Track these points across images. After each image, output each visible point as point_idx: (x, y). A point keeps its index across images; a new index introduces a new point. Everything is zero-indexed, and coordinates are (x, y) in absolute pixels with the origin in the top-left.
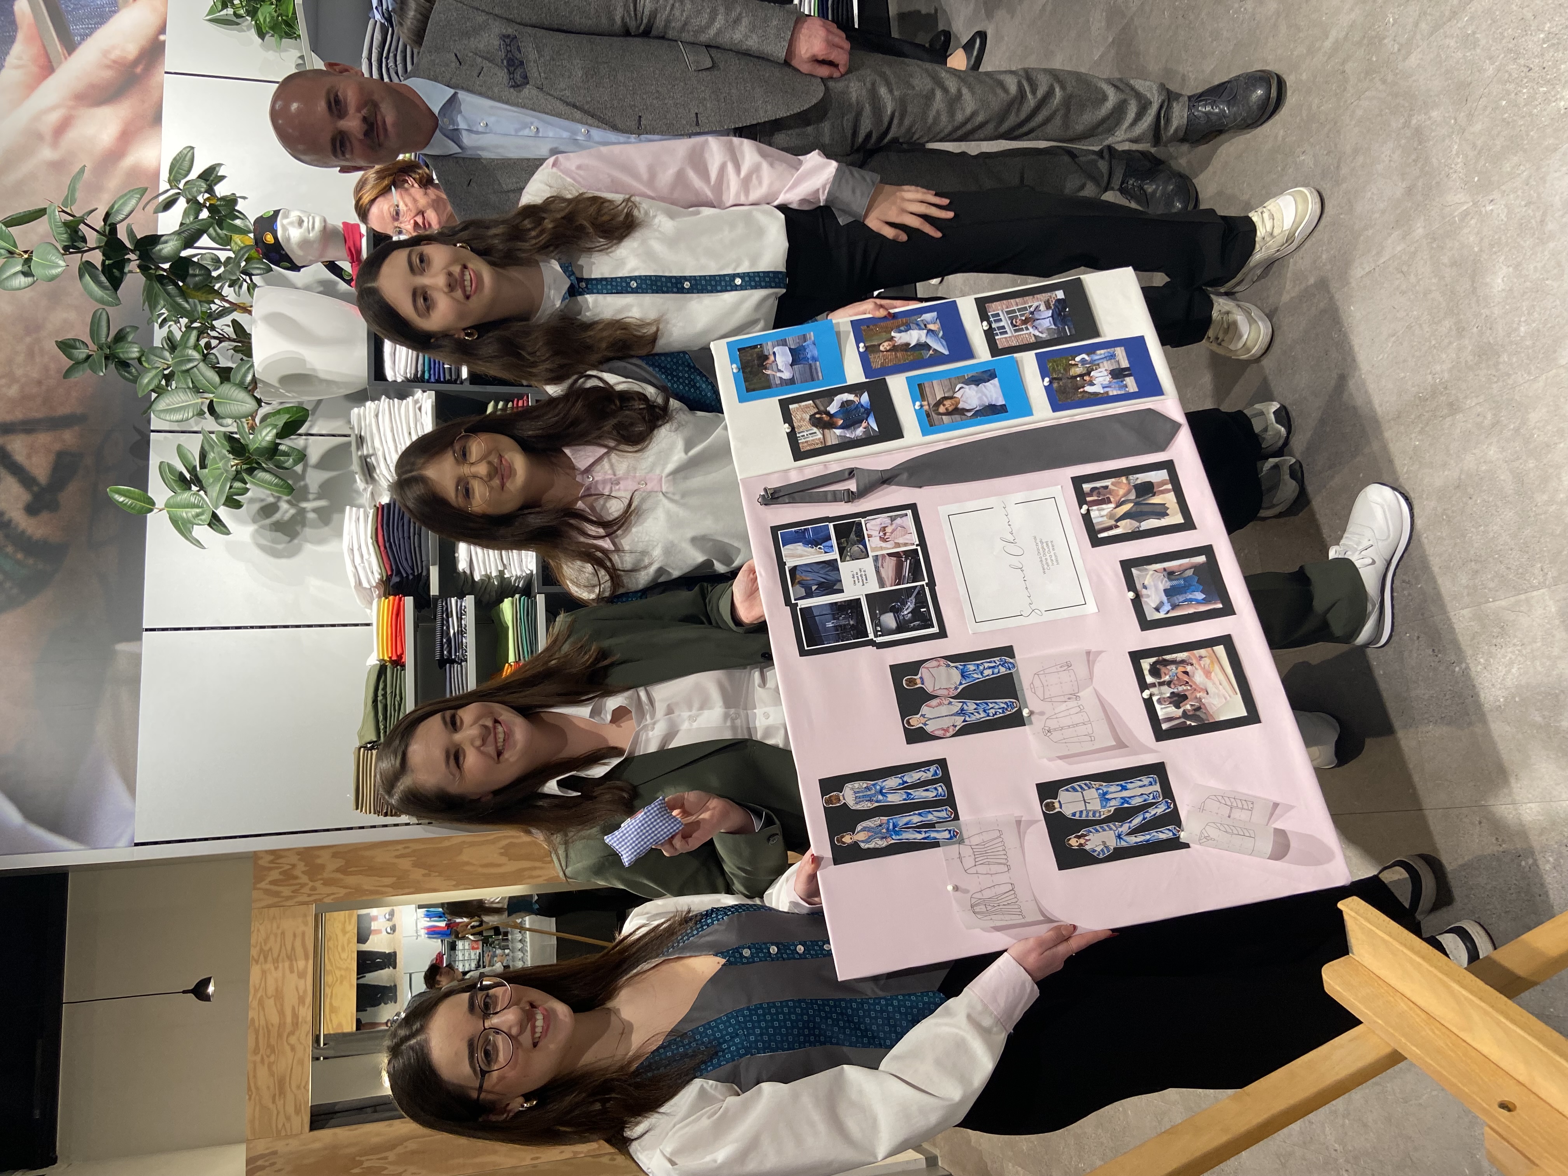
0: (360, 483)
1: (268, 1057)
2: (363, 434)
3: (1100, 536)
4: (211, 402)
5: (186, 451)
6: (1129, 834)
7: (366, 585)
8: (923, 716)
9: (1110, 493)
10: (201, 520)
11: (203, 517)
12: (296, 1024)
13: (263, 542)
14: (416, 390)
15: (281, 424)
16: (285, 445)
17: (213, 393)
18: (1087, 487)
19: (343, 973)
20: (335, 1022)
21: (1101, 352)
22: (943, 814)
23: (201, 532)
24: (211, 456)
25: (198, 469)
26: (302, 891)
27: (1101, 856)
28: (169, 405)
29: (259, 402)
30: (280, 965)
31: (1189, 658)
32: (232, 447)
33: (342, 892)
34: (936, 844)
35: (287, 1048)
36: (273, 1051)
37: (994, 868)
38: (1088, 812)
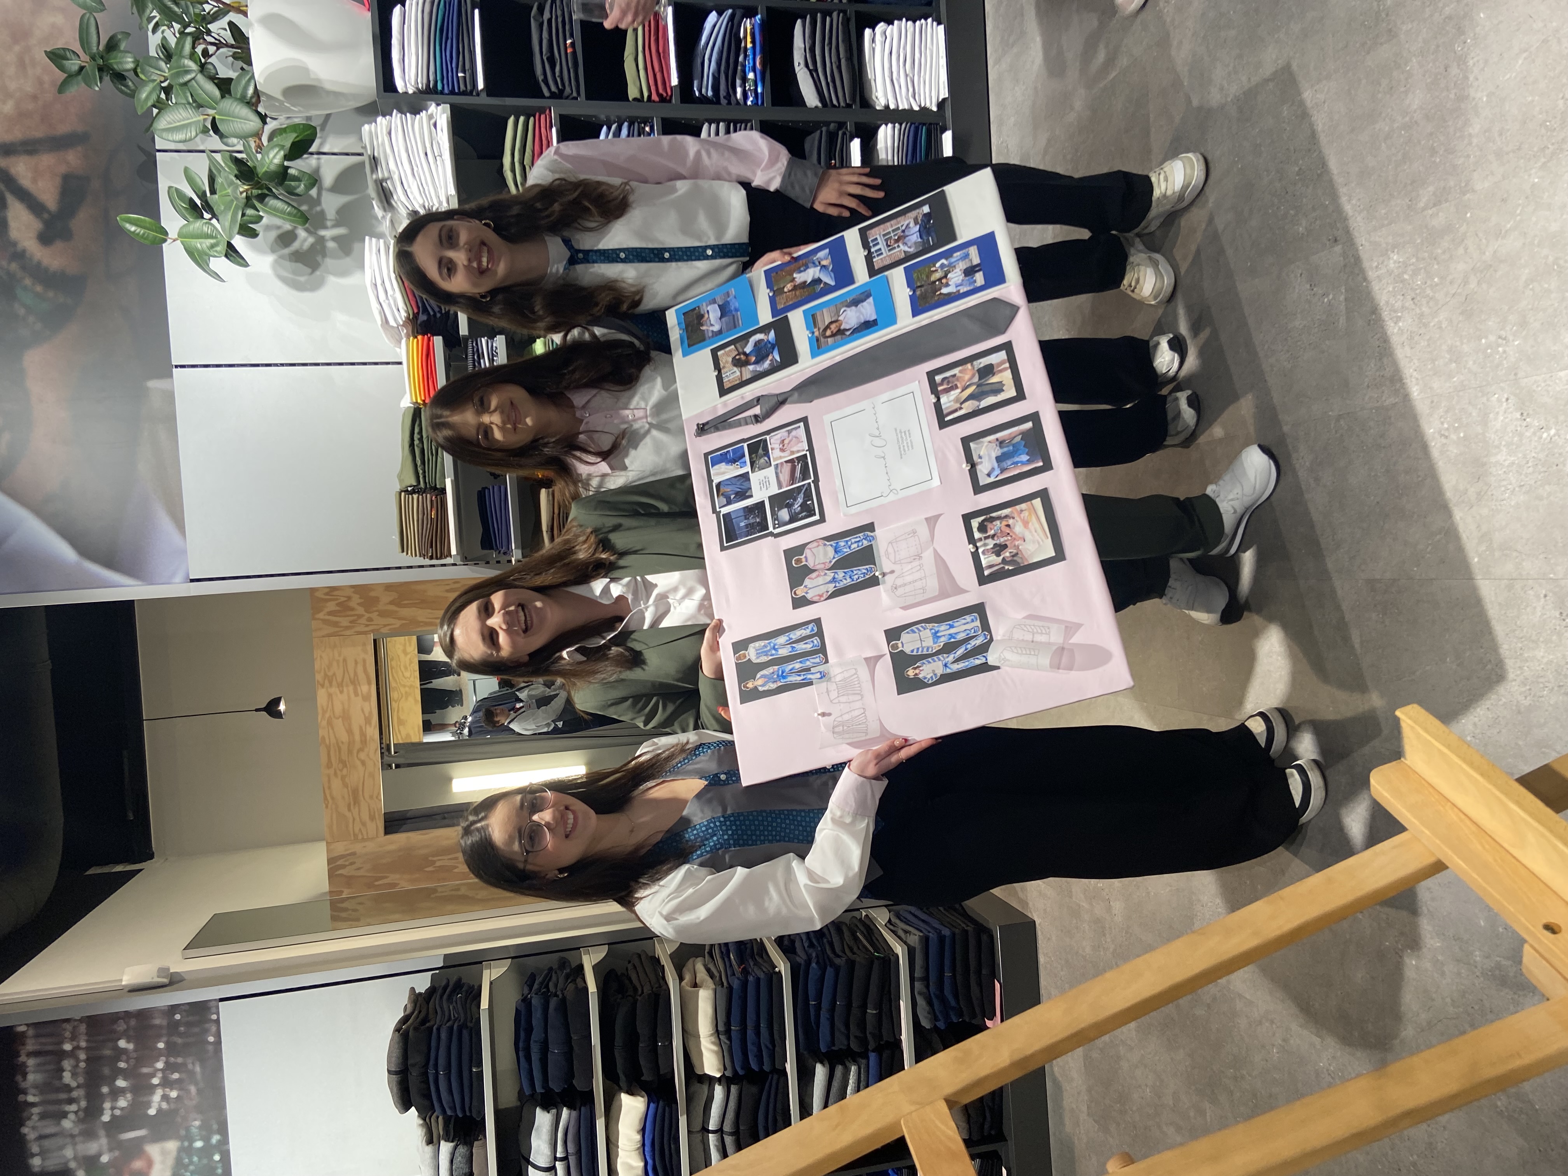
0: (378, 211)
1: (341, 770)
2: (376, 154)
3: (947, 419)
4: (214, 118)
5: (193, 174)
6: (954, 662)
7: (392, 323)
8: (806, 586)
9: (958, 380)
10: (216, 251)
11: (218, 249)
12: (364, 741)
13: (285, 274)
14: (429, 103)
15: (288, 145)
16: (296, 167)
17: (214, 109)
18: (938, 378)
19: (407, 689)
20: (404, 733)
21: (957, 255)
22: (817, 660)
23: (220, 264)
24: (219, 180)
25: (208, 194)
26: (359, 622)
27: (930, 682)
28: (169, 123)
29: (263, 118)
30: (345, 689)
31: (1012, 512)
32: (239, 171)
33: (397, 623)
34: (810, 683)
35: (358, 763)
36: (345, 766)
37: (851, 698)
38: (923, 649)
